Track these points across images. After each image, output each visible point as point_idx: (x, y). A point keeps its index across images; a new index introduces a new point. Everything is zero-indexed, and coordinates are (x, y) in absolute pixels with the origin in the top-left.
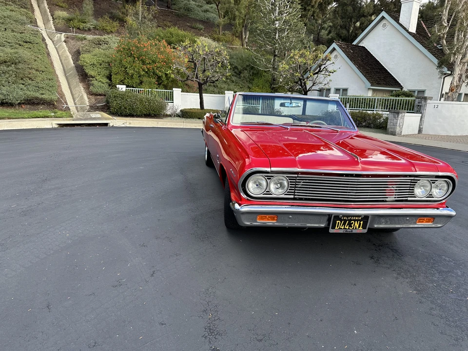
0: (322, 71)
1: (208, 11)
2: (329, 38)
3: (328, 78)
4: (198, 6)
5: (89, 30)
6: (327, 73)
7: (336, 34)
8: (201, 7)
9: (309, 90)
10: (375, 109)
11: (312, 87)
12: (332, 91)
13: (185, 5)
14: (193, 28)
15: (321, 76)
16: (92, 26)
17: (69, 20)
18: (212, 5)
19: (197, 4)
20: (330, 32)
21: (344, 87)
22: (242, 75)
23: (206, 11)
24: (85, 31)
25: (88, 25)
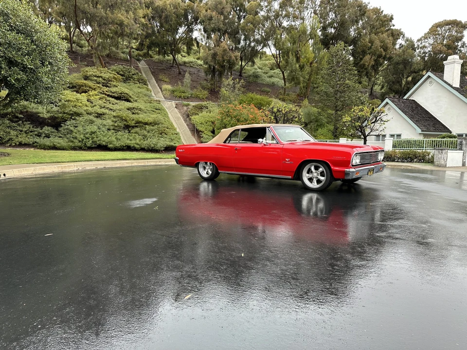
0: (377, 121)
1: (273, 76)
2: (382, 92)
3: (383, 126)
4: (264, 73)
5: (188, 98)
6: (382, 122)
7: (389, 88)
8: (267, 73)
9: (368, 135)
10: (424, 149)
11: (370, 133)
12: (388, 136)
13: (254, 73)
14: (263, 92)
15: (377, 125)
16: (189, 95)
17: (173, 91)
18: (274, 71)
19: (263, 71)
20: (383, 87)
21: (398, 133)
22: (309, 126)
23: (271, 77)
24: (185, 98)
25: (187, 94)
